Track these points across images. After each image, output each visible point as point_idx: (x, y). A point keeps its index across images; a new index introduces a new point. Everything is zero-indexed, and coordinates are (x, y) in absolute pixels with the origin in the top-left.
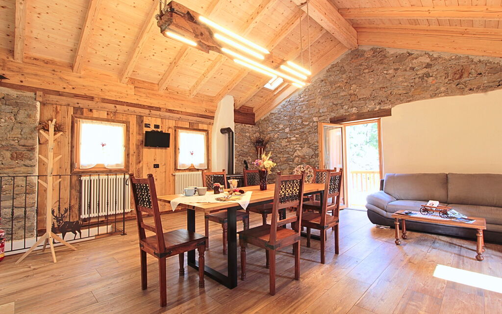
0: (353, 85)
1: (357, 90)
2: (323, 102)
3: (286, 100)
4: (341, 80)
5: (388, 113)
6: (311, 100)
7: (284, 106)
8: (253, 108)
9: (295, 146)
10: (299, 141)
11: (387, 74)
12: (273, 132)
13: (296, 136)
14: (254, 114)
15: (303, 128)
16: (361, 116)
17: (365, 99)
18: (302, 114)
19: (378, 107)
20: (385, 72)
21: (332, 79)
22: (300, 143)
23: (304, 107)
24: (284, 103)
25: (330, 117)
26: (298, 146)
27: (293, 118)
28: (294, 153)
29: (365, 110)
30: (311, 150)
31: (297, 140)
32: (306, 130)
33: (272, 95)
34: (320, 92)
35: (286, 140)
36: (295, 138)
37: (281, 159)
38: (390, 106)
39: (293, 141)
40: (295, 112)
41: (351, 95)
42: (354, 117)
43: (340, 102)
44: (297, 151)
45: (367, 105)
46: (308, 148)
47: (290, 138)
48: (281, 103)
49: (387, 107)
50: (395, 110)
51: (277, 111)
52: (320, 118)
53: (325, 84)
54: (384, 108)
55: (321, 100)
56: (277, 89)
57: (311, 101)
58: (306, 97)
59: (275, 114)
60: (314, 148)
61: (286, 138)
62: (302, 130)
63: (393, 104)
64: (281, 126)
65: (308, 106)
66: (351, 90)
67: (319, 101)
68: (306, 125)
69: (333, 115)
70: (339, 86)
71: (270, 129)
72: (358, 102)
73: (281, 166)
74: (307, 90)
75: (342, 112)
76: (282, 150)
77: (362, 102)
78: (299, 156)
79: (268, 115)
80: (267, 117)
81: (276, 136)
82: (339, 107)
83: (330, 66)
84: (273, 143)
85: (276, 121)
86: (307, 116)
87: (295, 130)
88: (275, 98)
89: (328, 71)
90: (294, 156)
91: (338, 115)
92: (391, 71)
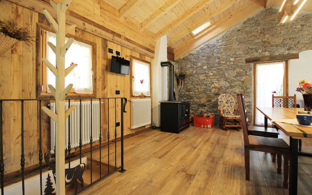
0: (267, 35)
1: (270, 39)
2: (239, 47)
3: (205, 44)
4: (256, 30)
5: (296, 56)
6: (229, 44)
7: (202, 49)
8: (173, 49)
9: (212, 80)
10: (215, 76)
11: (295, 28)
12: (191, 68)
13: (214, 72)
14: (174, 54)
15: (220, 66)
16: (272, 59)
17: (277, 46)
18: (220, 56)
19: (287, 52)
20: (294, 27)
21: (248, 29)
22: (217, 77)
23: (222, 50)
24: (203, 46)
25: (245, 58)
26: (216, 79)
27: (211, 58)
28: (211, 85)
29: (277, 54)
30: (227, 83)
31: (214, 75)
32: (222, 67)
33: (192, 39)
34: (236, 39)
35: (204, 75)
36: (212, 74)
37: (199, 90)
38: (297, 52)
39: (210, 75)
40: (213, 53)
41: (264, 42)
42: (267, 59)
43: (254, 47)
44: (215, 83)
45: (278, 50)
46: (225, 82)
47: (208, 73)
48: (200, 46)
49: (294, 52)
50: (300, 55)
51: (196, 53)
52: (236, 59)
53: (241, 33)
54: (292, 53)
55: (238, 45)
56: (197, 35)
57: (228, 46)
58: (224, 42)
59: (194, 54)
60: (230, 81)
61: (204, 74)
62: (219, 68)
63: (301, 50)
64: (199, 64)
65: (225, 50)
66: (265, 38)
67: (235, 46)
68: (222, 64)
69: (248, 57)
70: (254, 35)
71: (189, 66)
72: (271, 48)
73: (198, 95)
74: (225, 37)
75: (256, 55)
76: (200, 83)
77: (274, 47)
78: (215, 88)
79: (187, 55)
80: (186, 57)
81: (194, 72)
82: (254, 50)
83: (246, 20)
84: (191, 77)
85: (195, 60)
86: (225, 57)
87: (212, 67)
88: (194, 42)
89: (245, 23)
90: (211, 87)
91: (252, 57)
92: (299, 26)
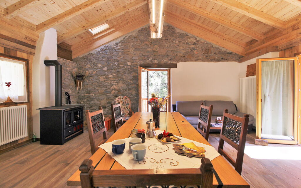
0: (156, 45)
1: (158, 49)
2: (135, 52)
3: (105, 45)
4: (148, 40)
5: (175, 66)
6: (126, 49)
7: (102, 50)
8: (71, 46)
9: (112, 82)
10: (115, 78)
11: (175, 43)
12: (91, 69)
13: (113, 74)
14: (71, 52)
15: (119, 69)
16: (159, 66)
17: (163, 56)
18: (119, 59)
19: (169, 62)
20: (174, 42)
21: (142, 38)
22: (116, 79)
23: (120, 54)
24: (103, 47)
25: (140, 64)
26: (115, 81)
27: (110, 60)
28: (111, 87)
29: (163, 62)
30: (125, 85)
31: (114, 77)
32: (121, 70)
33: (91, 39)
34: (133, 45)
35: (104, 77)
36: (112, 76)
37: (100, 91)
38: (176, 62)
39: (110, 77)
40: (113, 56)
41: (154, 51)
42: (156, 66)
43: (147, 54)
44: (114, 85)
45: (164, 59)
46: (123, 84)
47: (108, 75)
48: (99, 46)
49: (174, 62)
50: (178, 65)
51: (95, 53)
52: (132, 64)
53: (136, 40)
54: (173, 63)
55: (134, 51)
56: (97, 34)
57: (126, 50)
58: (122, 47)
59: (94, 54)
60: (128, 84)
61: (104, 75)
62: (118, 70)
63: (178, 61)
64: (100, 65)
65: (123, 53)
66: (154, 48)
67: (132, 51)
68: (121, 67)
69: (142, 62)
70: (146, 44)
71: (89, 66)
72: (158, 57)
73: (99, 96)
74: (123, 41)
75: (148, 61)
76: (100, 84)
77: (161, 57)
78: (115, 90)
79: (87, 54)
80: (86, 56)
81: (94, 72)
82: (146, 58)
83: (140, 29)
84: (91, 78)
85: (95, 60)
86: (123, 61)
87: (112, 70)
88: (94, 42)
89: (139, 31)
90: (111, 89)
91: (145, 63)
92: (177, 42)
